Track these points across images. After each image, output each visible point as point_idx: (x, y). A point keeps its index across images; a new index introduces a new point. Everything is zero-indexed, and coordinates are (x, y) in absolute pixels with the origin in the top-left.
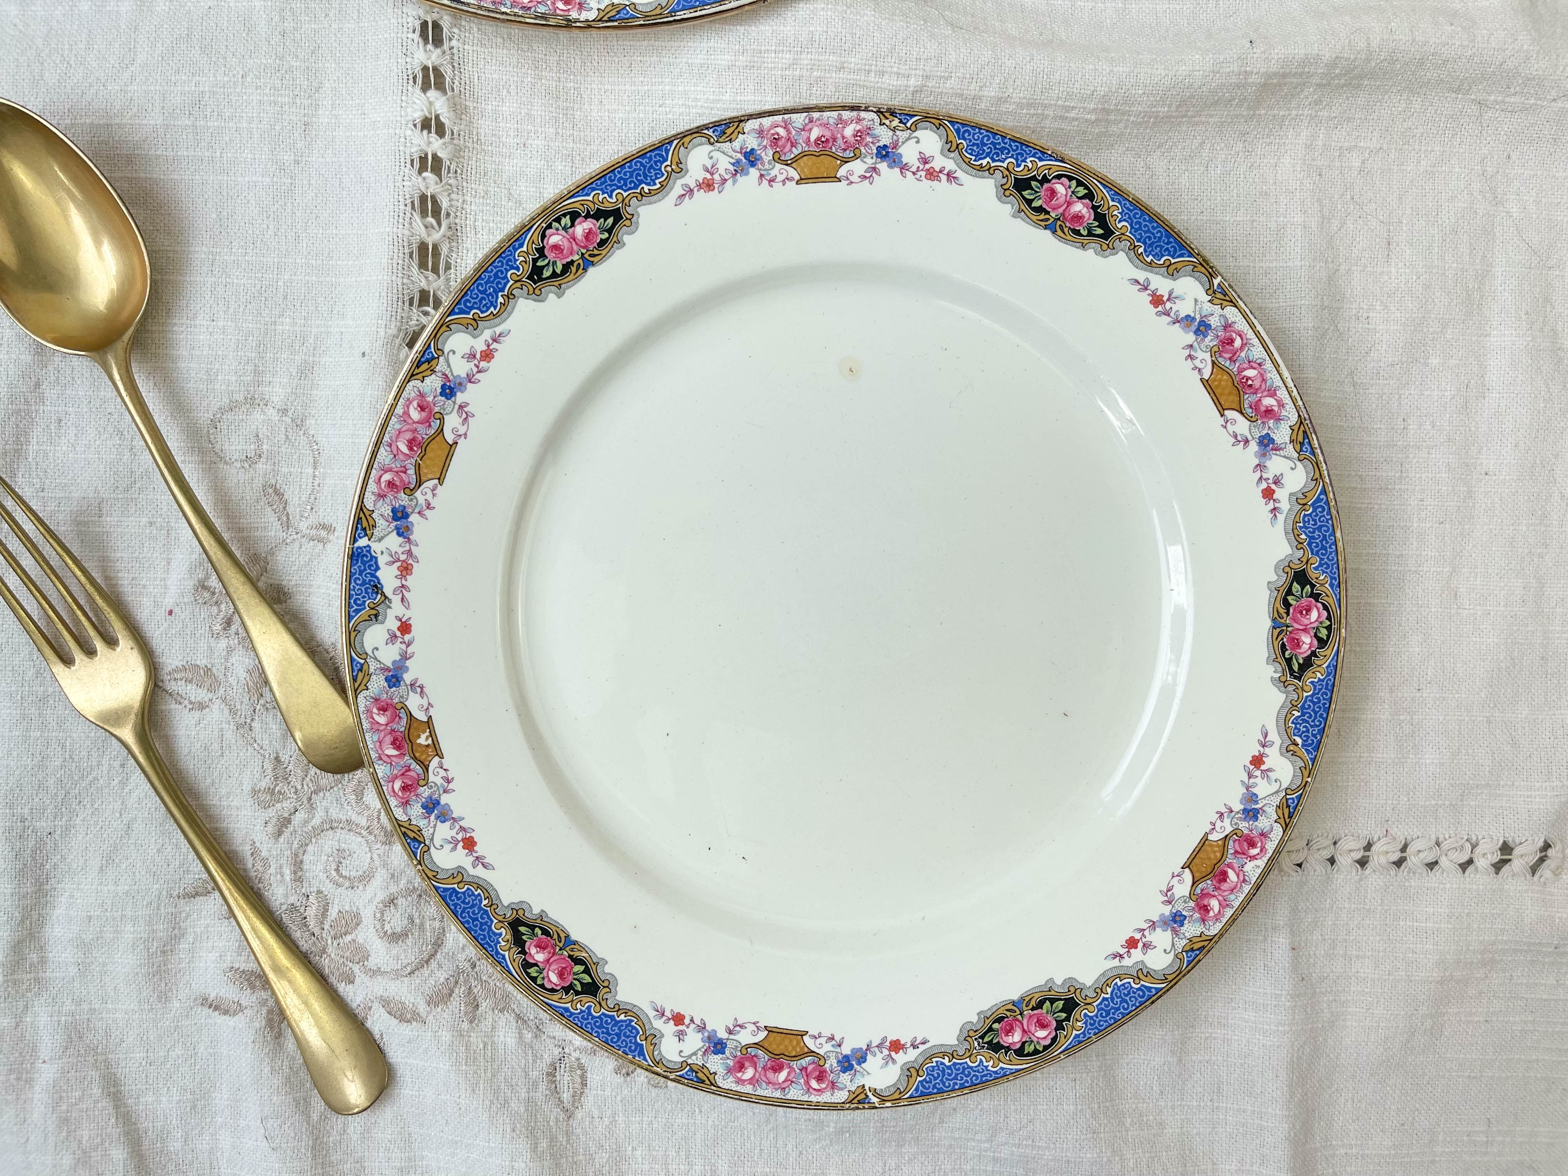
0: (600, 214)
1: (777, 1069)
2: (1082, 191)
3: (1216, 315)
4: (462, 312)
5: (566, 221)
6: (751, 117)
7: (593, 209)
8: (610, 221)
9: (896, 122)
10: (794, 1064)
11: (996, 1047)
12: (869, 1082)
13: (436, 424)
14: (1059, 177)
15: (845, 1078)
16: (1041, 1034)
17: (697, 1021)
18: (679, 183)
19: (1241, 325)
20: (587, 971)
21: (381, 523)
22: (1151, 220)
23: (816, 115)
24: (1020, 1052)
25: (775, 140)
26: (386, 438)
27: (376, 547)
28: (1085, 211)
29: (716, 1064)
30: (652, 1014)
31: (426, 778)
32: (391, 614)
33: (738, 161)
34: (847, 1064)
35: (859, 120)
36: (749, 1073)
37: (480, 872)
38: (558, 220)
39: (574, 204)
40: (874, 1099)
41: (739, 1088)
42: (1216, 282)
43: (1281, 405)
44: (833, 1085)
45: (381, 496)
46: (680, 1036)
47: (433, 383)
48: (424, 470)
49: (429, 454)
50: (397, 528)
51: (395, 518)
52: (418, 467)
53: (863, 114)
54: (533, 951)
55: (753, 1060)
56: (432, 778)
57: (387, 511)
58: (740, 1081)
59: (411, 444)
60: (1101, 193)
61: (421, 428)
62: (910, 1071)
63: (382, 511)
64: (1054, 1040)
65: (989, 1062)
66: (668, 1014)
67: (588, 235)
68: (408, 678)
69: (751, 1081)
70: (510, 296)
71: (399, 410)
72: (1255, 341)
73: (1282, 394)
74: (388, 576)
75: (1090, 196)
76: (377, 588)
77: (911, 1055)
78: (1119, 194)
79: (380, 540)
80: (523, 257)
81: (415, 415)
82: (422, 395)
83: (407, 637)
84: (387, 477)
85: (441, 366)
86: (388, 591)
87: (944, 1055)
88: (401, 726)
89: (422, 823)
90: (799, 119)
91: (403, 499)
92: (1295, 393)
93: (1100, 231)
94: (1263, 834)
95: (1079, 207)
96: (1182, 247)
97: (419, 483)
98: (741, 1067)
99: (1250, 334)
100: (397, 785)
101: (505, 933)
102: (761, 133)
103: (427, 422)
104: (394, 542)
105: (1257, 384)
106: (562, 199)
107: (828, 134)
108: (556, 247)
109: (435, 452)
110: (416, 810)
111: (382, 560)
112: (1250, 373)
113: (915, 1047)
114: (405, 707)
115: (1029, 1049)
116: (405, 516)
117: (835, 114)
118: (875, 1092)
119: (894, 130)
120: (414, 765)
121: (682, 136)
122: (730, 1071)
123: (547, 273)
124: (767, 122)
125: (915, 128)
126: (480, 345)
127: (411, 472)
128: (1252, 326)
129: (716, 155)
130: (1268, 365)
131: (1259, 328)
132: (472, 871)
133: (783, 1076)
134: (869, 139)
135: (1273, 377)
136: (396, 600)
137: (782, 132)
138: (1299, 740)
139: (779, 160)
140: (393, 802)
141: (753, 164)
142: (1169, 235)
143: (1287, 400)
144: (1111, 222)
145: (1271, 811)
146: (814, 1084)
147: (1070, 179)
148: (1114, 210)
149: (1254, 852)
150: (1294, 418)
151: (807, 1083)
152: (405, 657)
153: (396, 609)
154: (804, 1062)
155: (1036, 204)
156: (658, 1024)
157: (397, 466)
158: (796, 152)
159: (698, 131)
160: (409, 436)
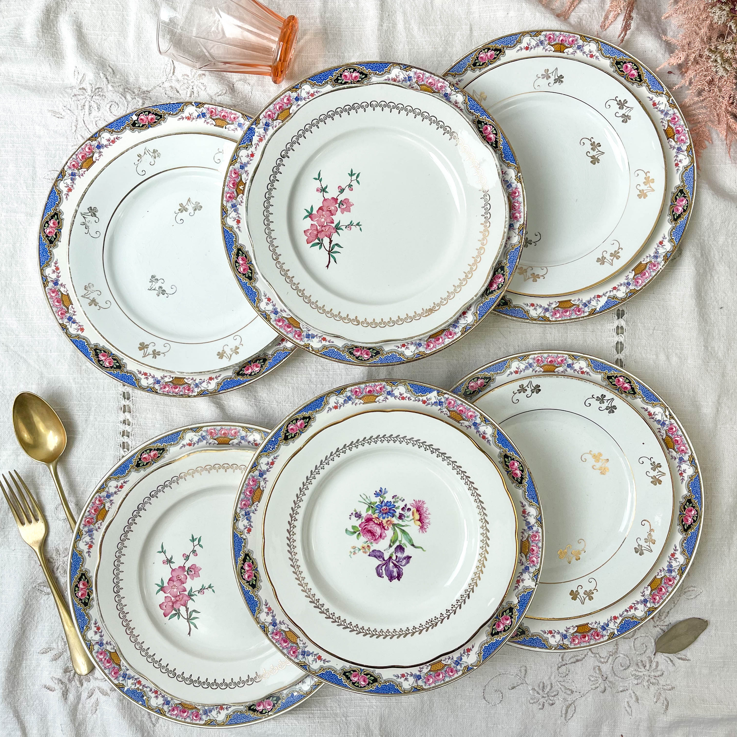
0: (361, 73)
1: (289, 327)
2: (495, 132)
3: (515, 184)
4: (312, 80)
5: (352, 70)
6: (415, 68)
7: (361, 71)
8: (364, 76)
9: (453, 88)
10: (294, 329)
11: (351, 353)
12: (312, 344)
13: (289, 106)
14: (490, 125)
15: (306, 339)
16: (366, 356)
17: (274, 303)
18: (387, 75)
19: (520, 190)
20: (251, 273)
21: (261, 124)
22: (510, 149)
23: (433, 76)
24: (357, 358)
25: (419, 77)
26: (274, 103)
27: (256, 130)
28: (493, 138)
29: (273, 316)
30: (263, 294)
31: (236, 198)
32: (251, 149)
33: (406, 78)
34: (308, 336)
35: (444, 83)
36: (280, 324)
37: (237, 230)
38: (350, 69)
39: (356, 67)
40: (310, 349)
41: (276, 326)
42: (519, 174)
43: (520, 217)
44: (301, 339)
45: (265, 117)
46: (267, 304)
47: (294, 95)
48: (280, 116)
49: (283, 113)
50: (264, 128)
51: (265, 125)
52: (279, 115)
53: (445, 82)
54: (240, 259)
55: (283, 321)
56: (238, 199)
57: (265, 122)
58: (277, 324)
59: (280, 107)
60: (500, 135)
61: (285, 105)
62: (324, 347)
63: (263, 121)
64: (368, 359)
65: (347, 356)
66: (267, 297)
67: (356, 77)
68: (246, 169)
69: (280, 326)
70: (327, 83)
71: (282, 97)
72: (522, 196)
73: (522, 214)
74: (255, 139)
75: (496, 134)
76: (251, 141)
77: (327, 343)
78: (504, 137)
79: (259, 128)
80: (335, 74)
81: (285, 101)
82: (290, 96)
83: (251, 158)
84: (269, 113)
85: (299, 91)
86: (253, 143)
87: (336, 348)
88: (238, 180)
89: (229, 209)
90: (427, 75)
91: (270, 121)
92: (526, 216)
93: (494, 145)
94: (455, 333)
95: (492, 136)
96: (514, 160)
97: (277, 119)
98: (279, 321)
99: (521, 194)
100: (228, 195)
101: (235, 250)
102: (415, 73)
103: (287, 104)
104: (262, 131)
105: (517, 208)
106: (353, 64)
107: (433, 83)
108: (345, 76)
109: (285, 113)
110: (229, 205)
111: (256, 134)
112: (517, 204)
113: (329, 342)
114: (241, 176)
115: (360, 358)
116: (268, 126)
117: (438, 78)
118: (312, 347)
119: (452, 90)
120: (235, 193)
121: (394, 63)
122: (276, 320)
123: (339, 82)
124: (419, 71)
125: (457, 92)
126: (312, 91)
127: (276, 115)
128: (523, 192)
129: (401, 73)
130: (522, 204)
131: (525, 193)
132: (235, 229)
133: (289, 329)
134: (444, 89)
135: (522, 208)
136: (254, 146)
137: (421, 76)
138: (478, 312)
139: (417, 83)
140: (225, 199)
141: (409, 81)
142: (512, 155)
143: (523, 216)
144: (499, 144)
145: (461, 328)
146: (296, 336)
147: (493, 127)
148: (501, 142)
149: (450, 337)
150: (522, 223)
151: (295, 335)
152: (248, 163)
153: (253, 149)
154: (297, 329)
155: (480, 129)
156: (263, 298)
157: (273, 111)
158: (422, 83)
159: (399, 64)
160: (281, 105)
